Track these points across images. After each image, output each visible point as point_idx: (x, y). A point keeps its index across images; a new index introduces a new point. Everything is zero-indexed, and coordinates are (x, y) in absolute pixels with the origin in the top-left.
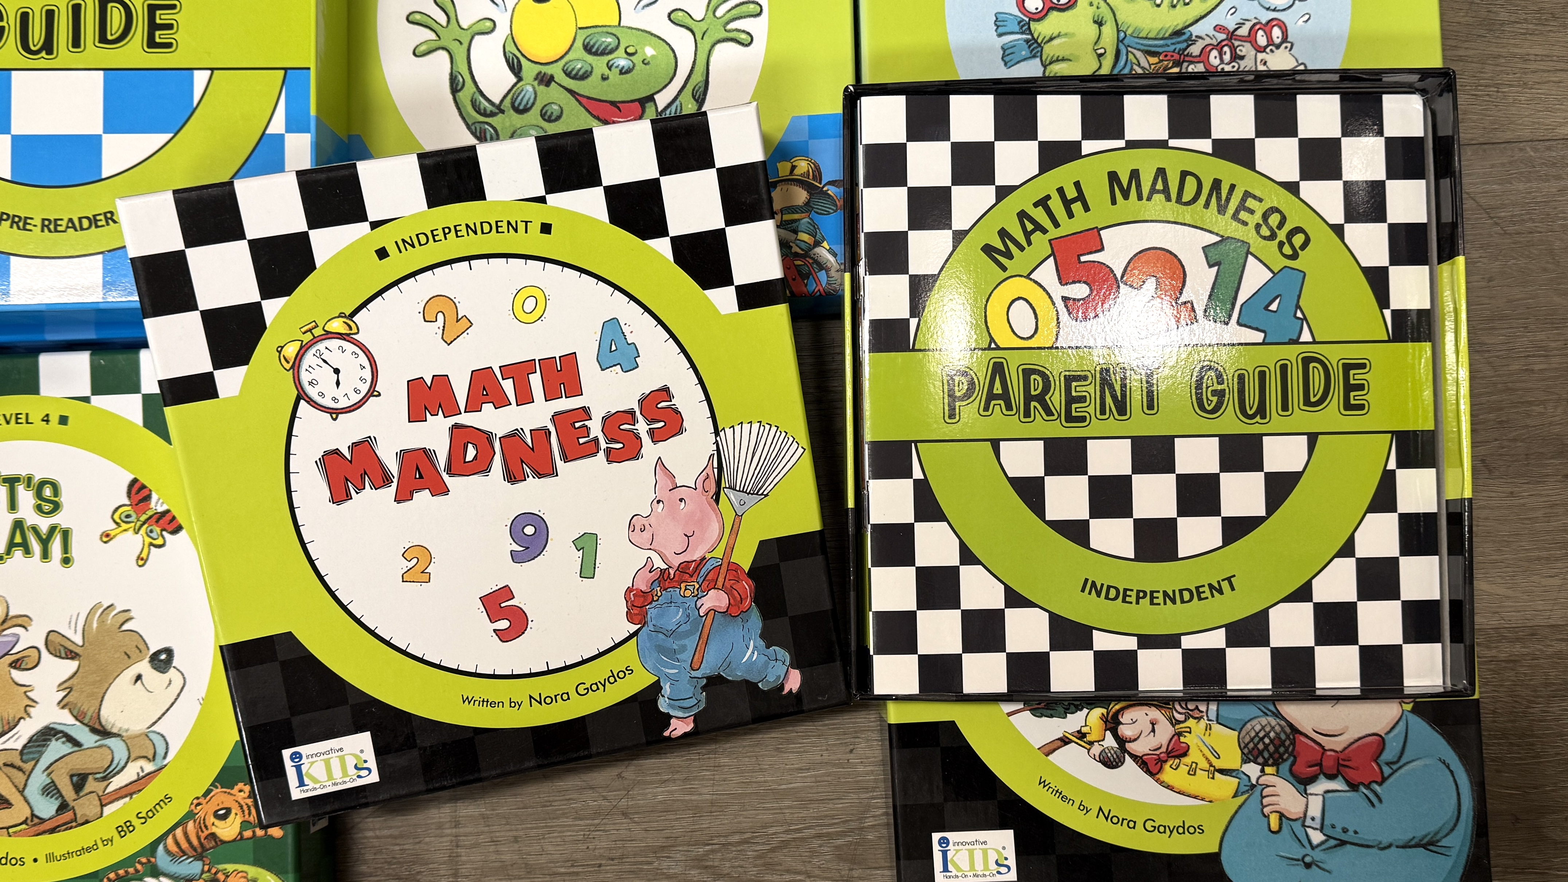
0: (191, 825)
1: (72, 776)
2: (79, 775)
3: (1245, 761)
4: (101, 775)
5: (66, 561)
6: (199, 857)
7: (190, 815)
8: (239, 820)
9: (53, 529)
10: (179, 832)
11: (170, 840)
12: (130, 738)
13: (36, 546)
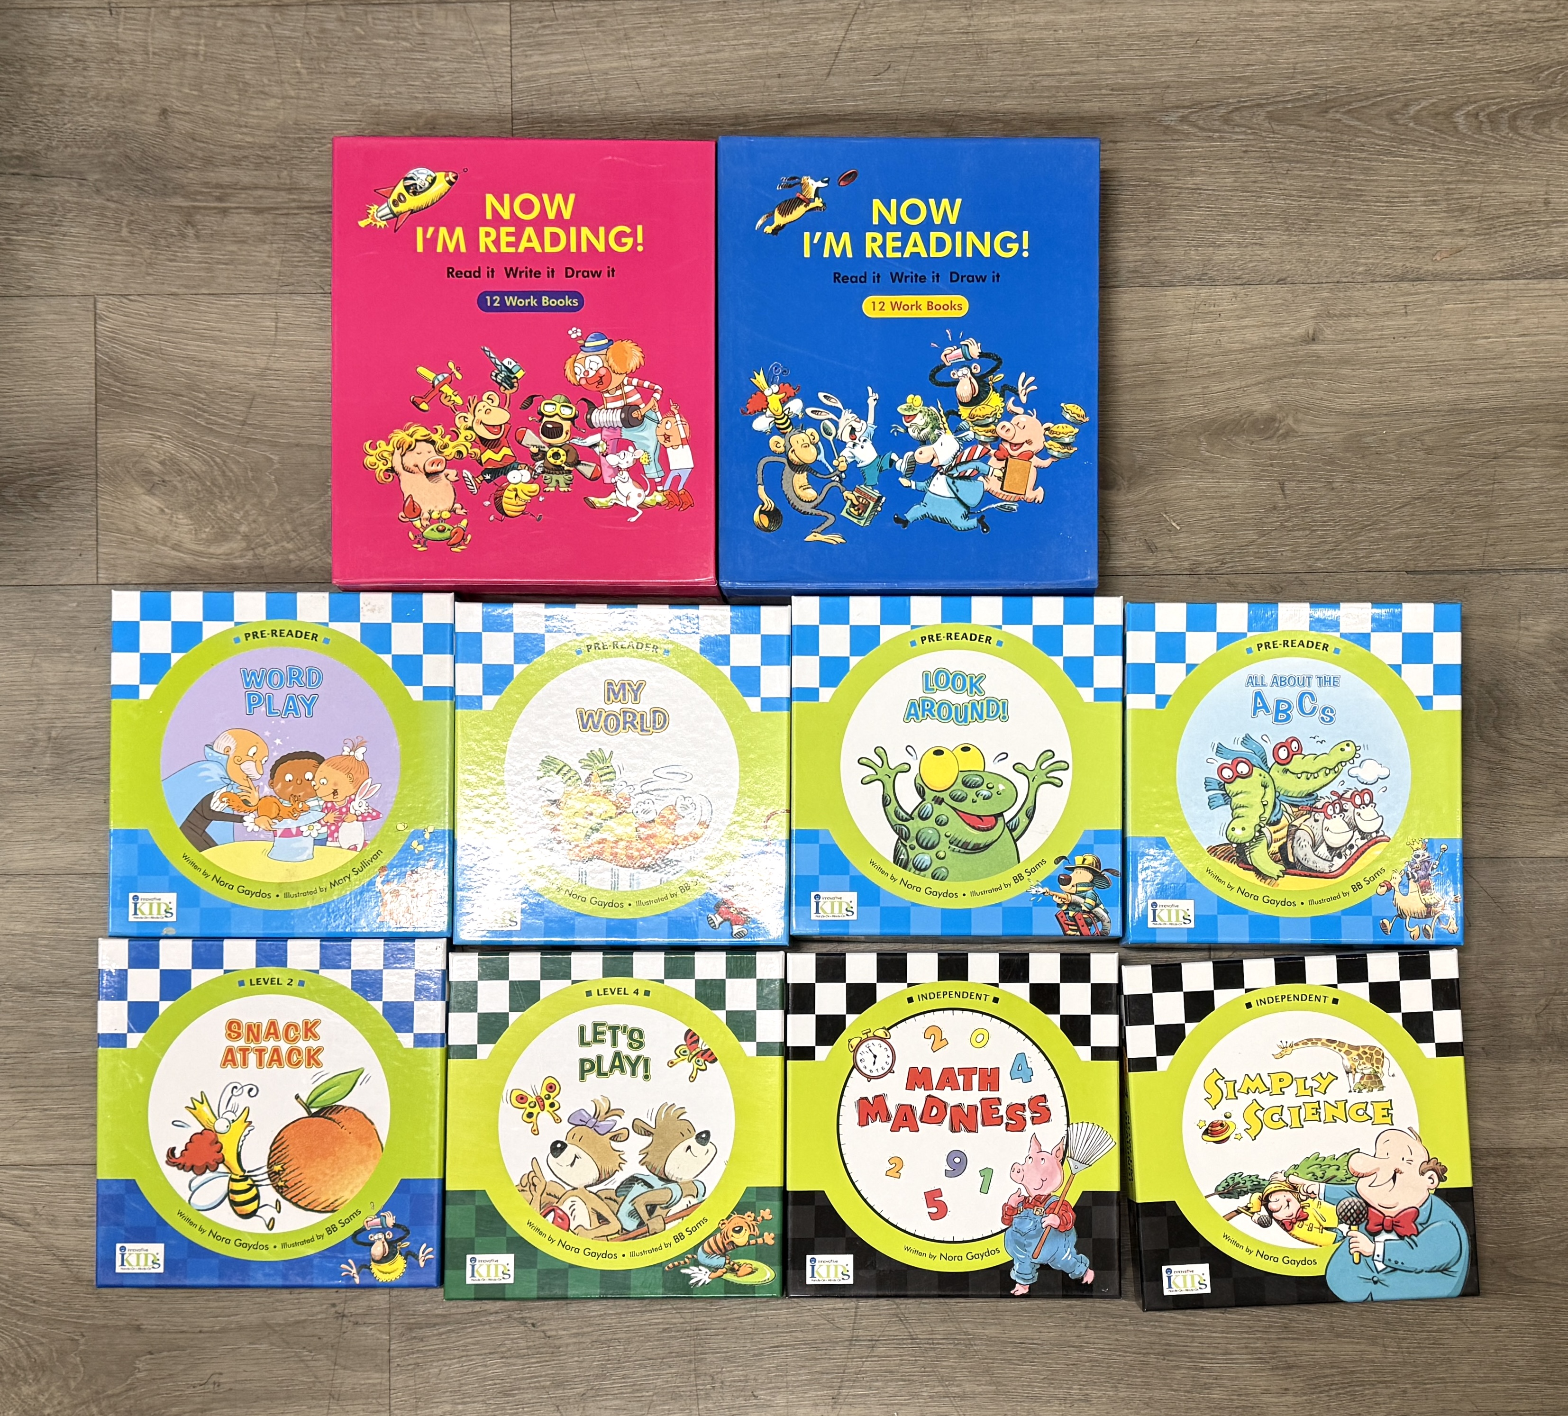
0: (718, 1235)
1: (646, 1206)
2: (651, 1205)
3: (1340, 1222)
4: (665, 1206)
5: (646, 1077)
6: (724, 1255)
7: (718, 1230)
8: (748, 1233)
9: (639, 1058)
10: (711, 1240)
11: (706, 1244)
12: (683, 1183)
13: (628, 1068)
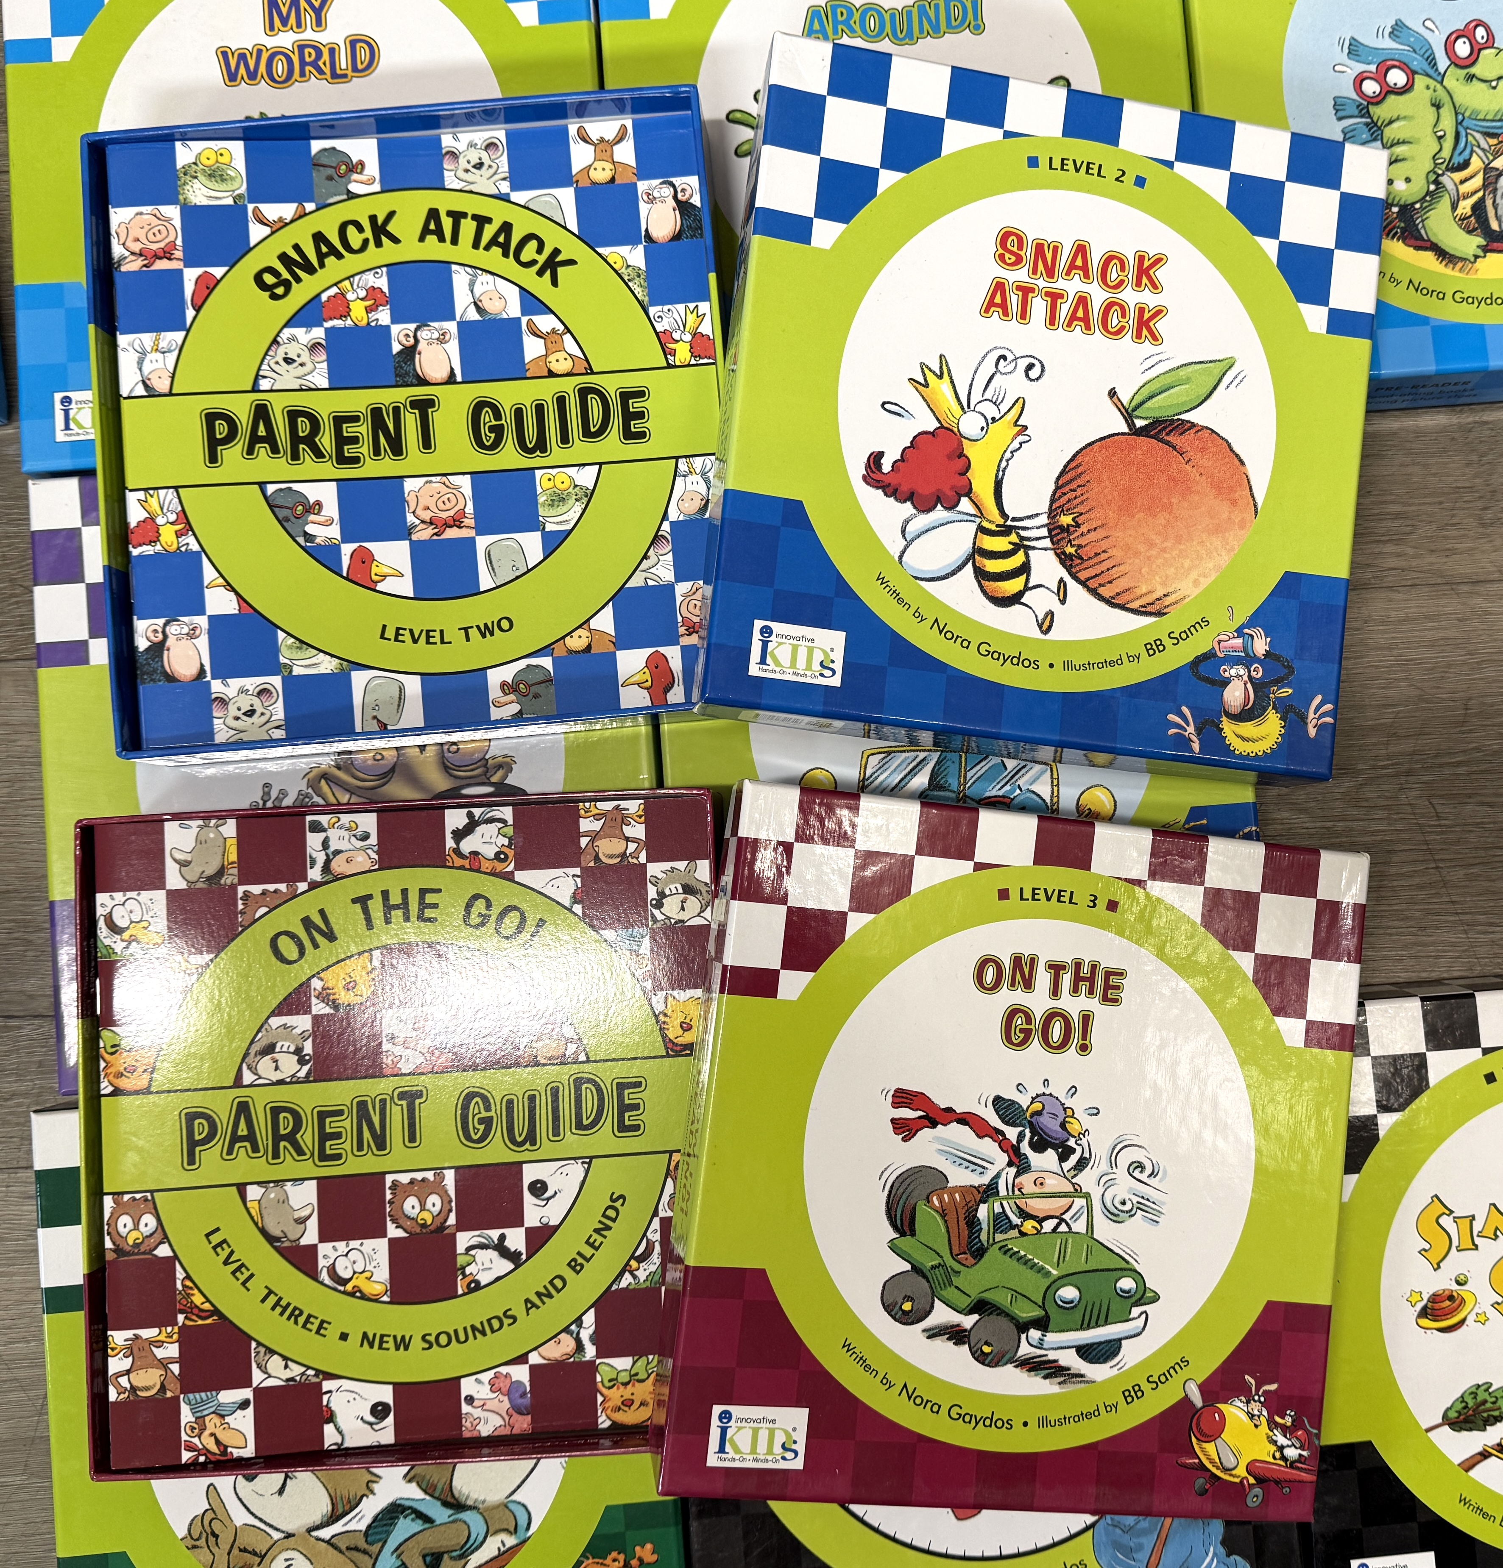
1: (424, 1557)
2: (433, 1554)
4: (458, 1553)
12: (487, 1509)
